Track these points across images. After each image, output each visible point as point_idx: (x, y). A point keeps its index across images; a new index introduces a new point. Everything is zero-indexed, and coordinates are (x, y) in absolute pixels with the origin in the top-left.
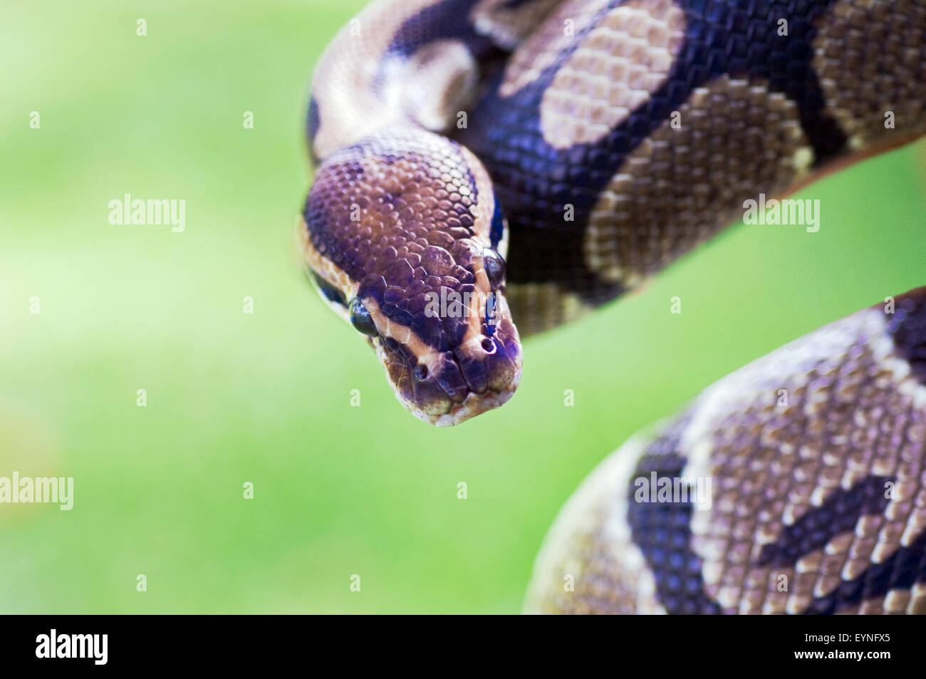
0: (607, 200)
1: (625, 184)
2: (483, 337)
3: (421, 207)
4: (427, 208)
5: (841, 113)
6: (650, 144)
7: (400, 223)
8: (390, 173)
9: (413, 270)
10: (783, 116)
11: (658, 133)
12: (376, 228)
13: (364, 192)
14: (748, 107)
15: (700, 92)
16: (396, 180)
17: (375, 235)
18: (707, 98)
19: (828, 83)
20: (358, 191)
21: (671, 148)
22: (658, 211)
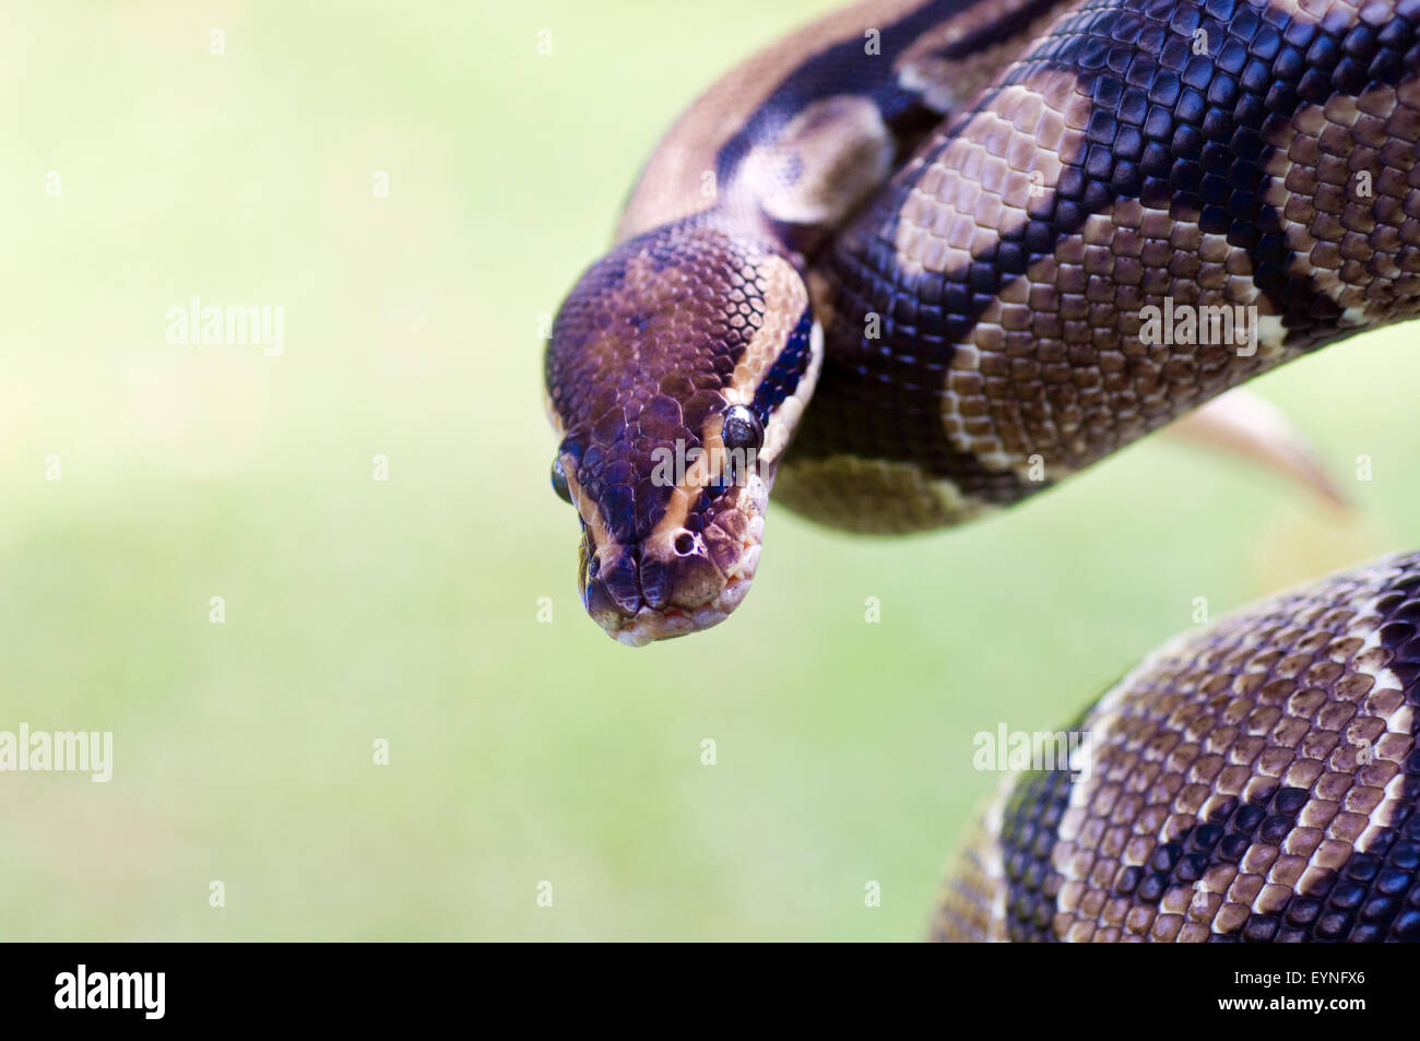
0: (969, 357)
1: (992, 335)
2: (682, 531)
3: (671, 337)
4: (677, 341)
5: (1319, 271)
6: (1027, 285)
7: (637, 356)
8: (652, 284)
9: (627, 425)
10: (1226, 266)
11: (1036, 271)
12: (608, 358)
13: (613, 307)
14: (1171, 248)
15: (1097, 219)
16: (655, 296)
17: (604, 368)
18: (1106, 228)
19: (1293, 226)
20: (606, 303)
21: (1057, 293)
22: (1047, 380)
